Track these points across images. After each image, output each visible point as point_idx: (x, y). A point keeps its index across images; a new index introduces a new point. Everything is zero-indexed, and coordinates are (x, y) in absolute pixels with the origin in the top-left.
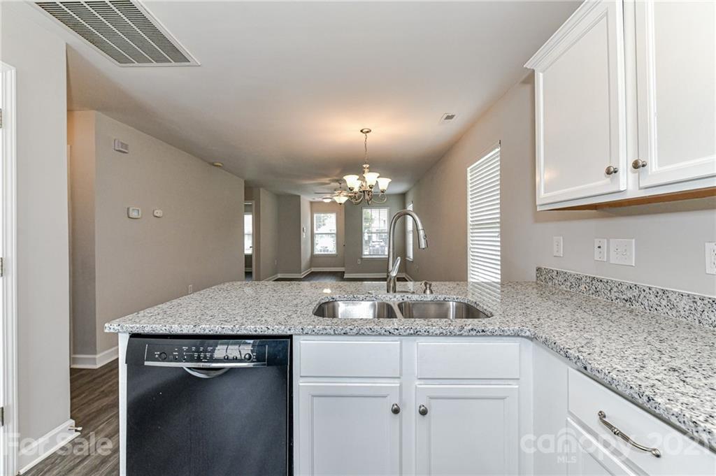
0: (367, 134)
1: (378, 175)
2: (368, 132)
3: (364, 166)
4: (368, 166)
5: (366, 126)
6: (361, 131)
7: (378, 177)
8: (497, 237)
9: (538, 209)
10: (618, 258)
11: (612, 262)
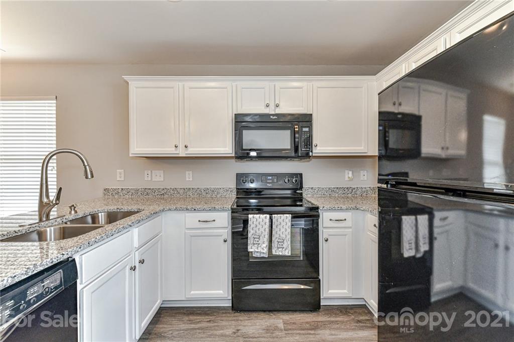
9: (130, 155)
10: (157, 178)
11: (153, 180)
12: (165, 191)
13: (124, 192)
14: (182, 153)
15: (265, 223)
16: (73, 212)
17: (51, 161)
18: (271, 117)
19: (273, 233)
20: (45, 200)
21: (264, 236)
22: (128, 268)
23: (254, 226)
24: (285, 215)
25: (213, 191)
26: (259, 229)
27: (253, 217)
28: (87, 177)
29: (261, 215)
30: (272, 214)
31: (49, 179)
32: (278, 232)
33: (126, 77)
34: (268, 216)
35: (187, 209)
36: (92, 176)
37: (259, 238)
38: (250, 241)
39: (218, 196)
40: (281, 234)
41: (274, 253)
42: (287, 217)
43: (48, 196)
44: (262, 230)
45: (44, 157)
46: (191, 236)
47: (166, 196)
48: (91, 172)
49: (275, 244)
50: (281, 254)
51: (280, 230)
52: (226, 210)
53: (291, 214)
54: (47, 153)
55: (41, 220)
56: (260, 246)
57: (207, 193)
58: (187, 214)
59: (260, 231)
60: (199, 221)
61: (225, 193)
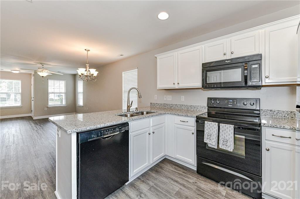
0: (88, 52)
1: (96, 70)
2: (88, 51)
3: (87, 65)
4: (88, 65)
5: (88, 48)
6: (85, 50)
7: (96, 71)
8: (136, 95)
9: (157, 89)
10: (169, 99)
11: (168, 100)
12: (172, 105)
13: (157, 105)
14: (176, 87)
15: (215, 128)
16: (137, 110)
17: (130, 92)
18: (226, 61)
19: (220, 135)
20: (129, 105)
21: (214, 135)
22: (147, 133)
23: (208, 128)
24: (229, 125)
25: (195, 107)
26: (211, 130)
27: (208, 123)
28: (139, 98)
29: (213, 122)
30: (219, 123)
31: (130, 98)
32: (224, 135)
33: (156, 56)
34: (217, 124)
35: (175, 114)
36: (141, 97)
37: (211, 136)
38: (206, 136)
39: (197, 110)
40: (226, 136)
41: (220, 147)
42: (230, 126)
43: (129, 104)
44: (213, 131)
45: (128, 91)
46: (177, 128)
47: (172, 108)
48: (141, 96)
49: (221, 142)
50: (225, 149)
51: (225, 134)
52: (193, 117)
53: (234, 125)
54: (129, 89)
55: (128, 111)
56: (211, 141)
57: (191, 108)
58: (175, 116)
59: (211, 132)
60: (180, 121)
61: (201, 109)
